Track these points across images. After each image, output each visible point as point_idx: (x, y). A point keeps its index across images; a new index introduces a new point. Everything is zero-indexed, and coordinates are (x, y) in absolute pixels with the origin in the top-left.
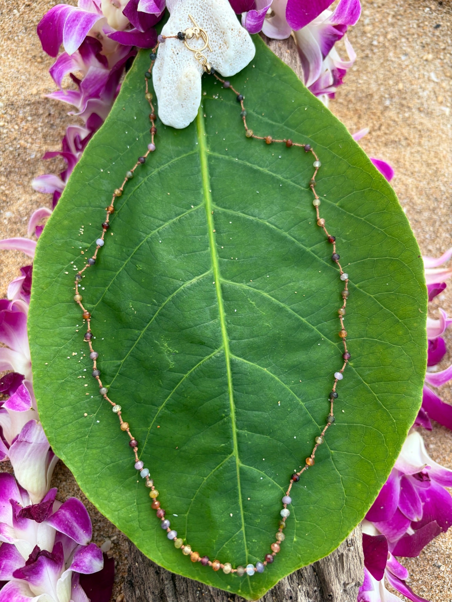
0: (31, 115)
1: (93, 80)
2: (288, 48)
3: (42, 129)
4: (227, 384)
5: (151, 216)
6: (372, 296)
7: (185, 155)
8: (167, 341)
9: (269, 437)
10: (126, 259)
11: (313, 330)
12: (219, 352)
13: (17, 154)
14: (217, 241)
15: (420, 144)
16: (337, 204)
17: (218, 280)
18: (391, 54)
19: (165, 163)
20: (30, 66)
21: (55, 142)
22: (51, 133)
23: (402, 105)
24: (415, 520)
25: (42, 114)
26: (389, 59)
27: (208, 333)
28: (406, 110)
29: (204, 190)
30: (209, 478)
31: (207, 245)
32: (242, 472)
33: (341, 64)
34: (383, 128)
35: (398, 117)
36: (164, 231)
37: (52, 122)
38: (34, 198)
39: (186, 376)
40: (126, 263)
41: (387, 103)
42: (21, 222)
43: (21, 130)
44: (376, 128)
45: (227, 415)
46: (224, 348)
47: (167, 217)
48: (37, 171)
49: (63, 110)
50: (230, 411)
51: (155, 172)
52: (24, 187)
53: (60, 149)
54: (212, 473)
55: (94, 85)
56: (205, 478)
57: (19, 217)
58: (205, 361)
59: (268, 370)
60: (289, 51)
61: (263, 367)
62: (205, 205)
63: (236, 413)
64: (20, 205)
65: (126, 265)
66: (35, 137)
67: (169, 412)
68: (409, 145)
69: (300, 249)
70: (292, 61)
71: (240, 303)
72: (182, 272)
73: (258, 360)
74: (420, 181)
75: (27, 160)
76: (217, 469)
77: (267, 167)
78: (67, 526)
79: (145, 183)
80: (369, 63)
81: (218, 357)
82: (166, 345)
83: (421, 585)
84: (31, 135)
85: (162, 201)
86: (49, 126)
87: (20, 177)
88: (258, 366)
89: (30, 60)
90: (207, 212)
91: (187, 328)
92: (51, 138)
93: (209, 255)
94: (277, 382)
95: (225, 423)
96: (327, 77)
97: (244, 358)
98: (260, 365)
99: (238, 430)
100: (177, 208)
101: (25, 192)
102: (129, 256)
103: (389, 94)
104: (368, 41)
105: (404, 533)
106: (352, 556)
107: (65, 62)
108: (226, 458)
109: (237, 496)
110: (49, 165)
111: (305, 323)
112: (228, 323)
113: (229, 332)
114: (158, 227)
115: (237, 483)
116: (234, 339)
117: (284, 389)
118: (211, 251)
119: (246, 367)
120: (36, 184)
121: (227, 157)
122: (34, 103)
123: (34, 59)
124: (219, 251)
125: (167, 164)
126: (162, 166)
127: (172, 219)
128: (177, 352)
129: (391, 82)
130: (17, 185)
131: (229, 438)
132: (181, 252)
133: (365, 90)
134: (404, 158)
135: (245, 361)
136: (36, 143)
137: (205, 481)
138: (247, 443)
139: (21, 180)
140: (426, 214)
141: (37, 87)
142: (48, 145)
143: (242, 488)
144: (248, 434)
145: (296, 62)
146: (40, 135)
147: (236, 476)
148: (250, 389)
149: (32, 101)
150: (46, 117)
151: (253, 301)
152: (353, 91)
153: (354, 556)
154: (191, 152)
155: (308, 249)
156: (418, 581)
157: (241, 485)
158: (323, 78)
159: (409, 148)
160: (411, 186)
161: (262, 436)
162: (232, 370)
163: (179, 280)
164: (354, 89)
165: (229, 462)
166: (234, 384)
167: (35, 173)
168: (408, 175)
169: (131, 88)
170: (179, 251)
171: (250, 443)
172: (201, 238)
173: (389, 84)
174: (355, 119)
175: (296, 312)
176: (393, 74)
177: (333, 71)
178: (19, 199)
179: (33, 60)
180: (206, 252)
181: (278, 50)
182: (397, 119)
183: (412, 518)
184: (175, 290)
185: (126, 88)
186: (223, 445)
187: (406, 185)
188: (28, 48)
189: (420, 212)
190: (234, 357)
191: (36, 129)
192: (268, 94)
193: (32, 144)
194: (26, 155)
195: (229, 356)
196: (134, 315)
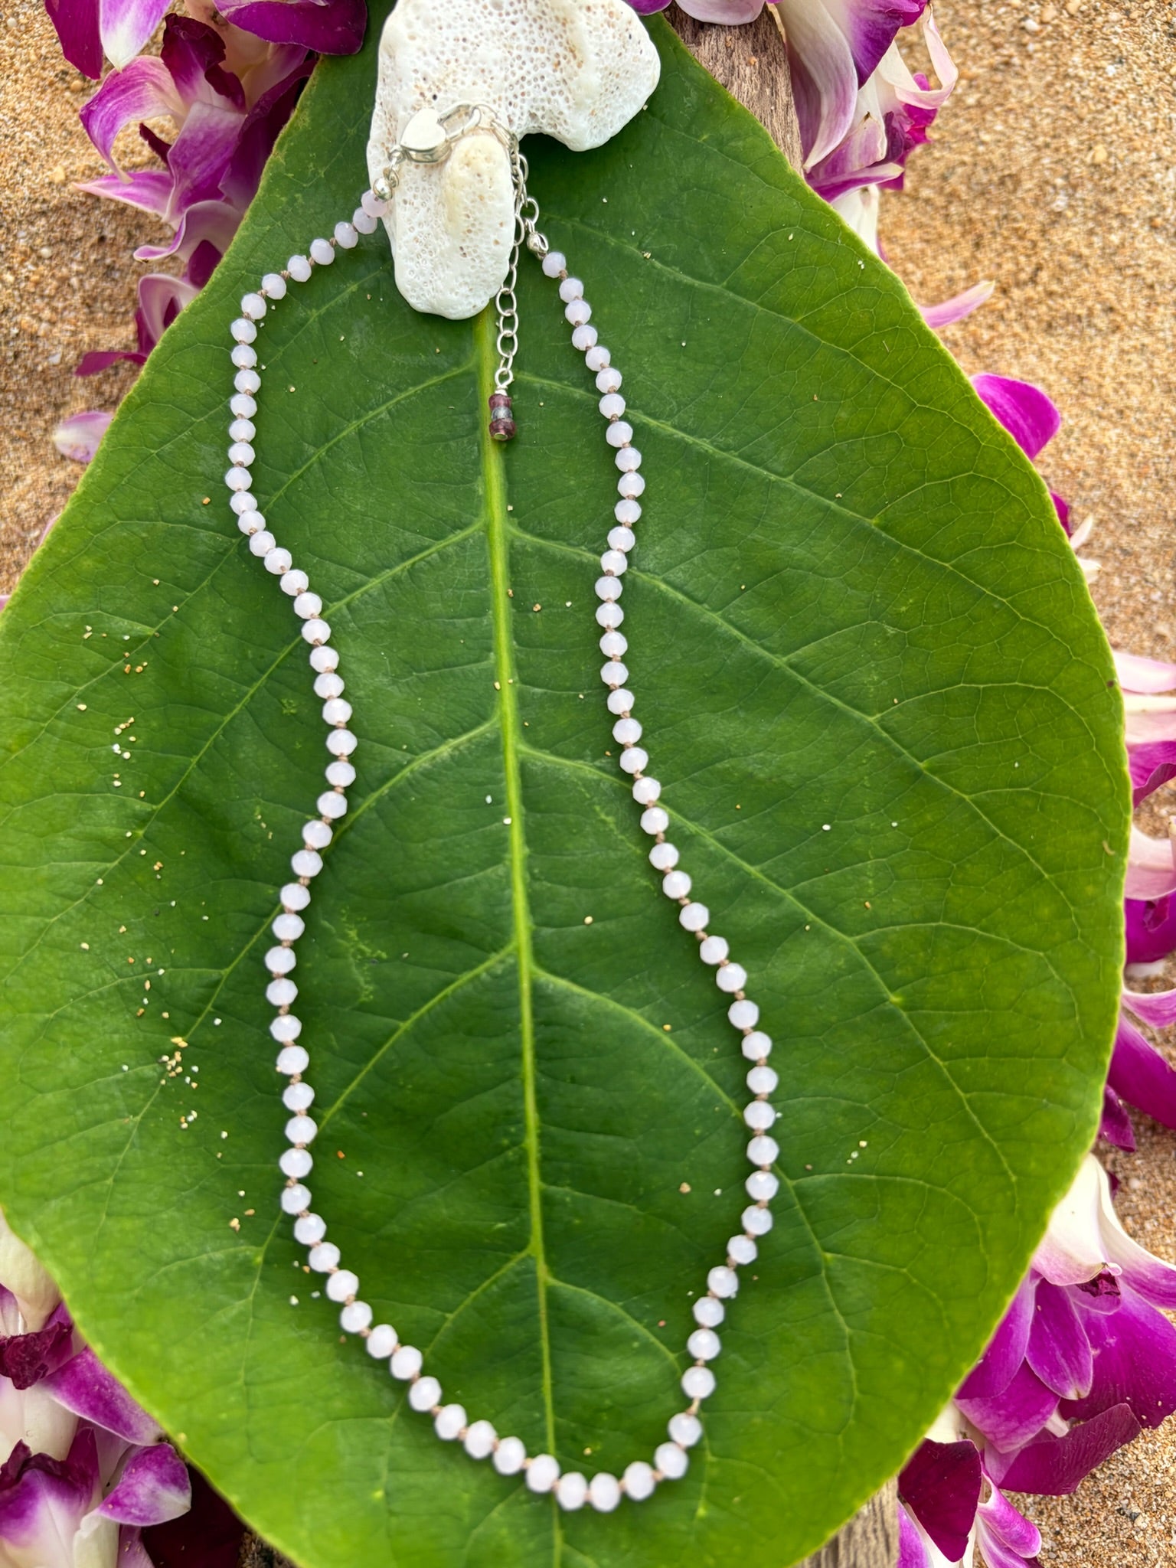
0: (50, 244)
1: (202, 143)
2: (755, 51)
3: (81, 281)
4: (518, 1055)
5: (330, 560)
6: (966, 797)
7: (435, 380)
8: (357, 923)
9: (633, 1208)
10: (254, 680)
11: (780, 900)
12: (502, 962)
13: (11, 354)
14: (516, 635)
15: (1148, 327)
16: (873, 522)
17: (514, 748)
18: (1077, 58)
19: (378, 405)
20: (52, 101)
21: (118, 319)
22: (108, 292)
23: (1105, 211)
24: (1072, 1395)
25: (80, 239)
26: (1071, 71)
27: (476, 906)
28: (1115, 223)
29: (486, 483)
30: (459, 1315)
31: (485, 645)
32: (555, 1302)
33: (915, 95)
34: (1044, 276)
35: (1090, 245)
36: (366, 603)
37: (108, 261)
38: (59, 475)
39: (405, 1025)
40: (252, 691)
41: (1060, 202)
42: (24, 542)
43: (23, 285)
44: (1023, 276)
45: (517, 1141)
46: (518, 949)
47: (375, 561)
48: (68, 398)
49: (139, 227)
50: (523, 1131)
51: (351, 429)
52: (33, 444)
53: (131, 337)
54: (468, 1301)
55: (205, 158)
56: (450, 1316)
57: (18, 529)
58: (461, 987)
59: (642, 1015)
60: (754, 59)
61: (628, 1005)
62: (487, 528)
63: (542, 1137)
64: (21, 498)
65: (252, 697)
66: (60, 305)
67: (354, 1126)
68: (1117, 328)
69: (755, 660)
70: (762, 91)
71: (572, 818)
72: (409, 725)
73: (615, 985)
74: (1144, 436)
75: (40, 368)
76: (484, 1291)
77: (670, 416)
78: (99, 1397)
79: (321, 463)
80: (1012, 84)
81: (495, 977)
82: (353, 934)
83: (1082, 1561)
84: (51, 297)
85: (364, 514)
86: (101, 270)
87: (22, 418)
88: (613, 1005)
89: (51, 84)
90: (491, 546)
91: (413, 889)
92: (106, 305)
93: (492, 675)
94: (666, 1050)
95: (507, 1165)
96: (871, 137)
97: (574, 981)
98: (618, 1001)
99: (544, 1186)
100: (407, 534)
101: (38, 460)
102: (263, 672)
103: (1066, 177)
104: (1010, 20)
105: (1038, 1430)
106: (865, 1532)
107: (124, 91)
108: (508, 1260)
109: (539, 1369)
110: (101, 383)
111: (757, 879)
112: (532, 878)
113: (535, 902)
114: (349, 590)
115: (538, 1331)
116: (547, 924)
117: (686, 1071)
118: (497, 664)
119: (576, 1007)
120: (64, 437)
121: (556, 385)
122: (57, 209)
123: (62, 79)
124: (519, 666)
125: (383, 408)
126: (371, 414)
127: (390, 567)
128: (384, 955)
129: (1073, 142)
130: (13, 440)
131: (520, 1205)
132: (411, 665)
133: (1000, 164)
134: (1100, 368)
135: (576, 989)
136: (63, 321)
137: (447, 1325)
138: (570, 1222)
139: (24, 425)
140: (1155, 533)
141: (66, 163)
142: (98, 325)
143: (552, 1347)
144: (573, 1198)
145: (775, 92)
146: (76, 300)
147: (536, 1312)
148: (584, 1071)
149: (55, 202)
150: (92, 246)
151: (607, 814)
152: (963, 163)
153: (870, 1529)
154: (456, 371)
155: (779, 661)
156: (1073, 1548)
157: (551, 1338)
158: (858, 139)
159: (1116, 338)
160: (1114, 450)
161: (615, 1204)
162: (535, 1014)
163: (401, 749)
164: (967, 158)
165: (518, 1274)
166: (538, 1056)
167: (65, 404)
168: (1109, 418)
169: (291, 175)
170: (406, 662)
171: (577, 1222)
172: (469, 625)
173: (1066, 146)
174: (966, 250)
175: (732, 849)
176: (1081, 120)
177: (888, 118)
178: (17, 478)
179: (59, 85)
180: (483, 665)
181: (722, 56)
182: (1085, 251)
183: (1063, 1392)
184: (386, 779)
185: (276, 178)
186: (501, 1225)
187: (1100, 448)
188: (43, 51)
189: (1137, 528)
190: (545, 977)
191: (64, 280)
192: (685, 196)
193: (53, 323)
194: (37, 355)
195: (531, 973)
196: (266, 844)
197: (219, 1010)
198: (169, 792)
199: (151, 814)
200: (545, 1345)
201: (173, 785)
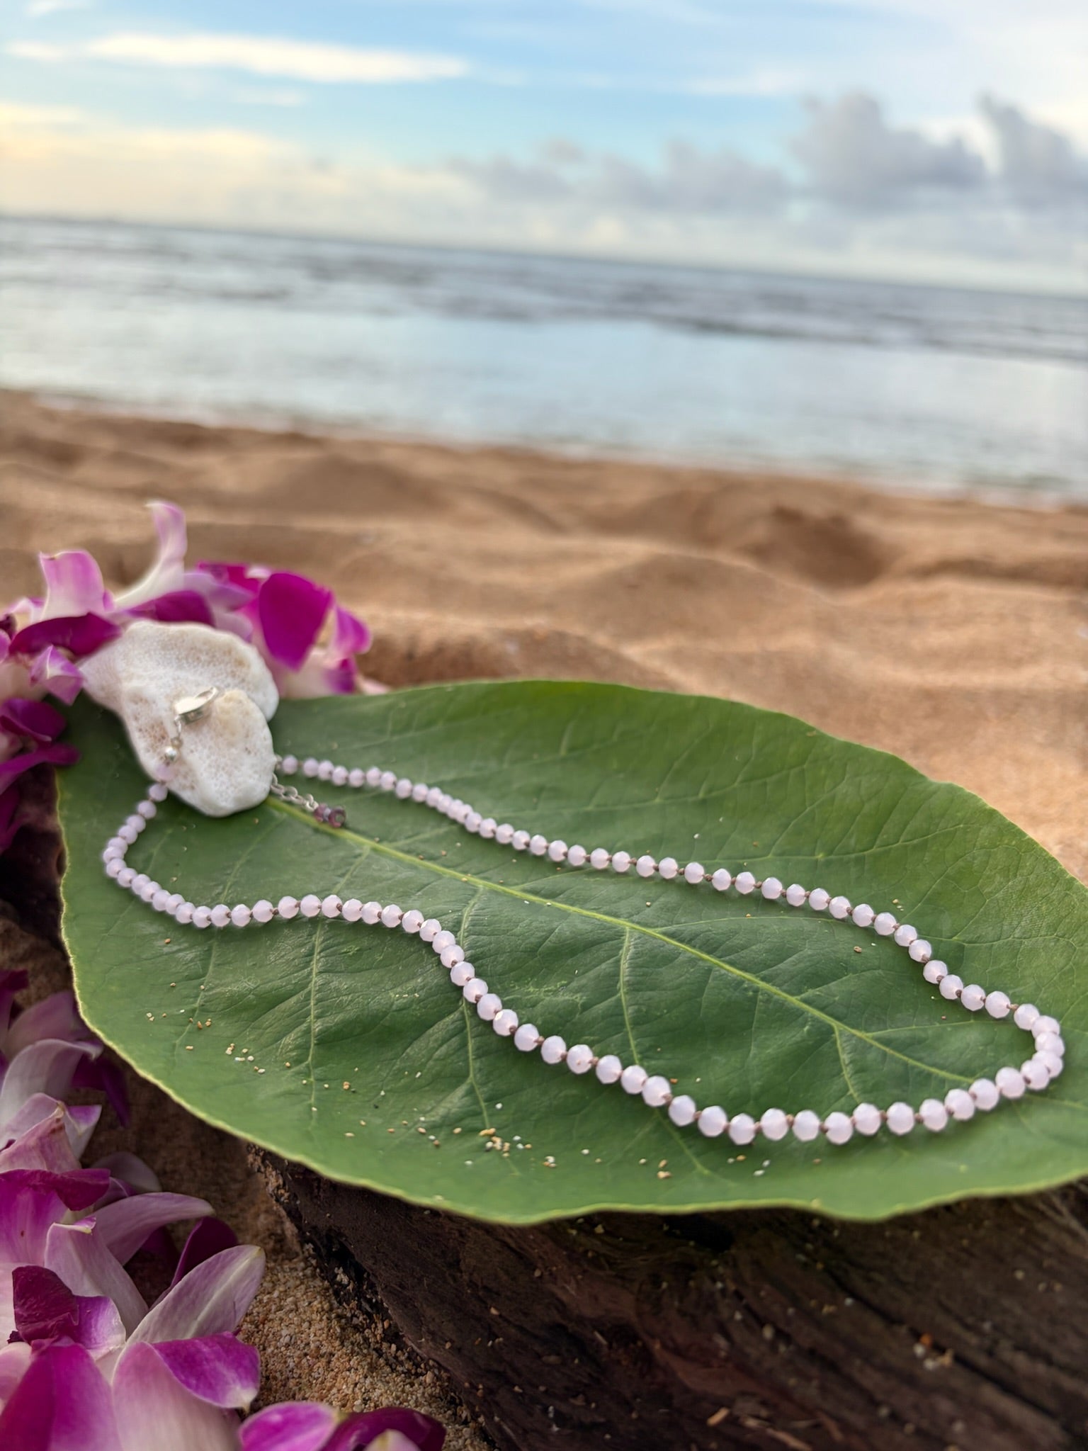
8: (527, 984)
9: (851, 975)
30: (853, 1086)
32: (886, 1042)
39: (621, 992)
45: (756, 991)
50: (751, 983)
54: (847, 1076)
58: (627, 955)
62: (374, 850)
63: (763, 979)
72: (440, 906)
81: (640, 942)
82: (531, 989)
90: (387, 854)
91: (540, 944)
93: (457, 879)
95: (767, 1002)
99: (799, 997)
108: (835, 1042)
109: (929, 1075)
115: (901, 1059)
116: (631, 916)
118: (454, 876)
124: (466, 872)
128: (563, 982)
131: (801, 1013)
138: (834, 1001)
143: (918, 1060)
144: (819, 991)
147: (884, 1051)
157: (910, 1057)
162: (679, 941)
165: (849, 1043)
166: (709, 952)
186: (806, 1028)
190: (664, 929)
195: (654, 931)
196: (420, 1001)
197: (492, 1100)
198: (308, 1049)
199: (308, 1066)
200: (911, 1062)
201: (308, 1042)
